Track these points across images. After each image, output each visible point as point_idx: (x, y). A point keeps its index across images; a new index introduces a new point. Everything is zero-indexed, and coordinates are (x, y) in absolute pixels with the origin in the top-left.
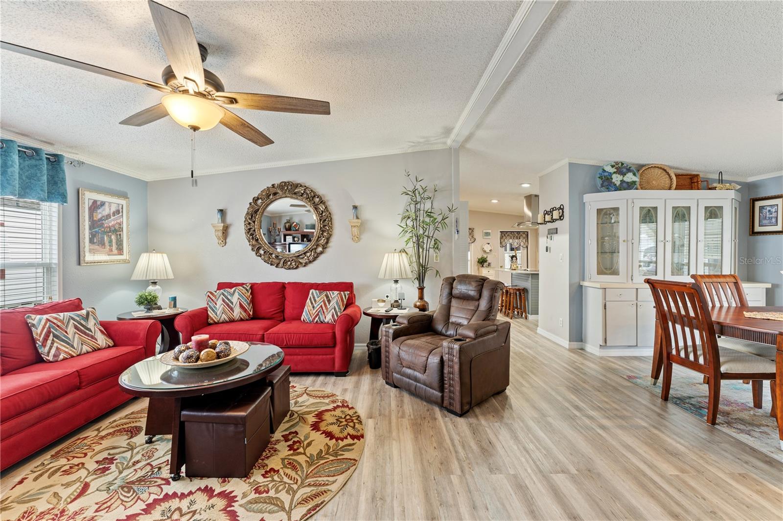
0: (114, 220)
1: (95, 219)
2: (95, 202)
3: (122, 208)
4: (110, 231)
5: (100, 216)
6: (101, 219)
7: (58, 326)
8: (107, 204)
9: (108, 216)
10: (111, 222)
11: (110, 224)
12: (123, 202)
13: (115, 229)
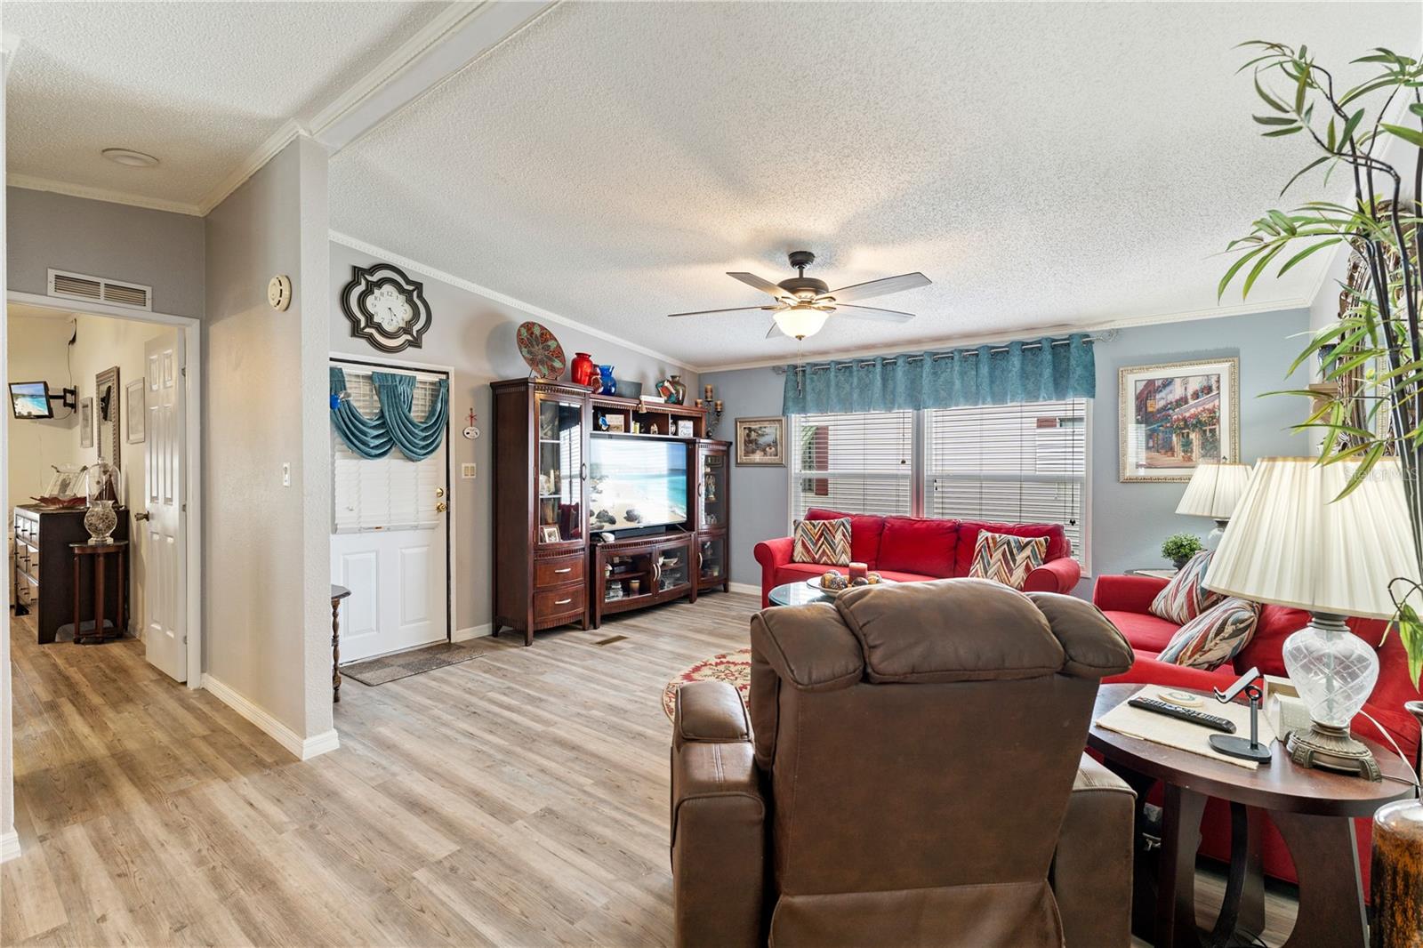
0: (1196, 406)
1: (1150, 409)
2: (1151, 382)
3: (1218, 381)
4: (1186, 426)
5: (1162, 403)
6: (1164, 408)
7: (989, 547)
8: (1178, 382)
9: (1183, 401)
10: (1191, 409)
11: (1187, 415)
12: (1222, 368)
13: (1199, 422)
